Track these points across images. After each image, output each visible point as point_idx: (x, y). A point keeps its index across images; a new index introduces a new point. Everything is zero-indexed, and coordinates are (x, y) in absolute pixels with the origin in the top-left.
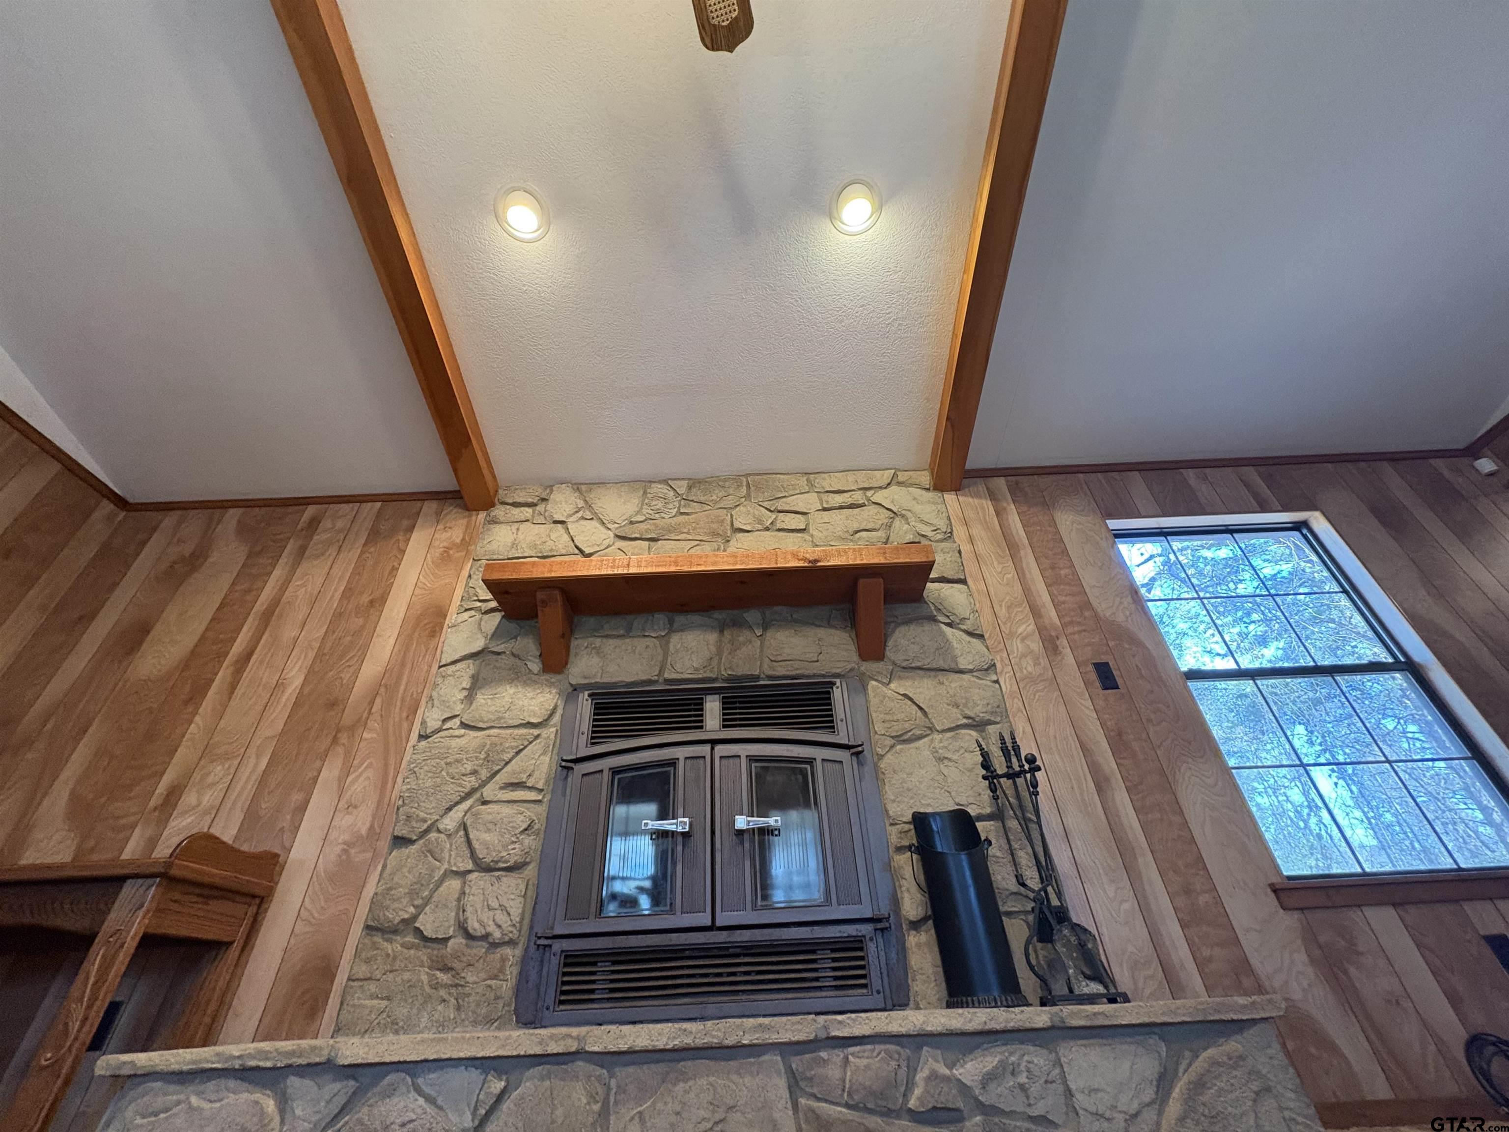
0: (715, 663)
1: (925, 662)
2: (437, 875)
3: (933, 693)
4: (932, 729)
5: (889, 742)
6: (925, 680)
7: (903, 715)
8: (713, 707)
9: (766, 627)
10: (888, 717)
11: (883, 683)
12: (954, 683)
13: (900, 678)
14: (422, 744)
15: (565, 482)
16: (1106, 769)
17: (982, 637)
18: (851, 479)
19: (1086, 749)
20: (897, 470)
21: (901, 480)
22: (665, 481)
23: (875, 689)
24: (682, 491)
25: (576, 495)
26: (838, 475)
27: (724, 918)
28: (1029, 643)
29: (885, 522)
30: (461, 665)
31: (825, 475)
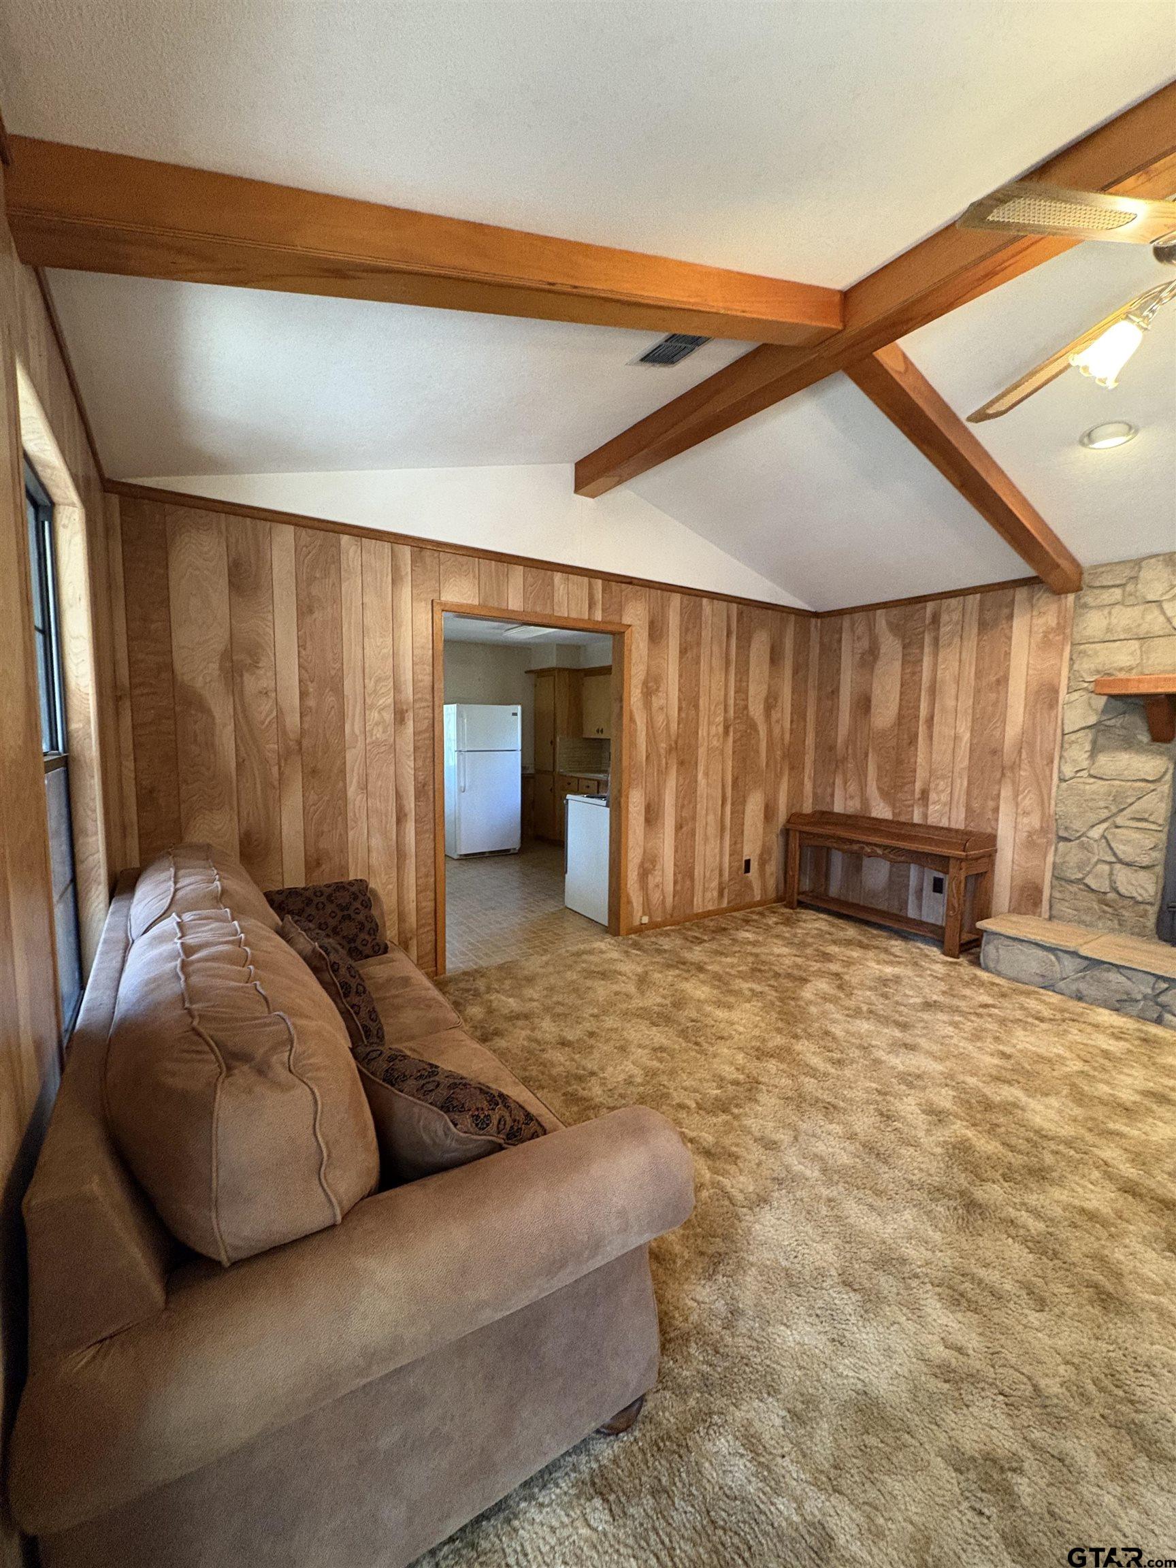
2: (1093, 861)
14: (1064, 785)
15: (1155, 556)
25: (1170, 569)
30: (1081, 734)
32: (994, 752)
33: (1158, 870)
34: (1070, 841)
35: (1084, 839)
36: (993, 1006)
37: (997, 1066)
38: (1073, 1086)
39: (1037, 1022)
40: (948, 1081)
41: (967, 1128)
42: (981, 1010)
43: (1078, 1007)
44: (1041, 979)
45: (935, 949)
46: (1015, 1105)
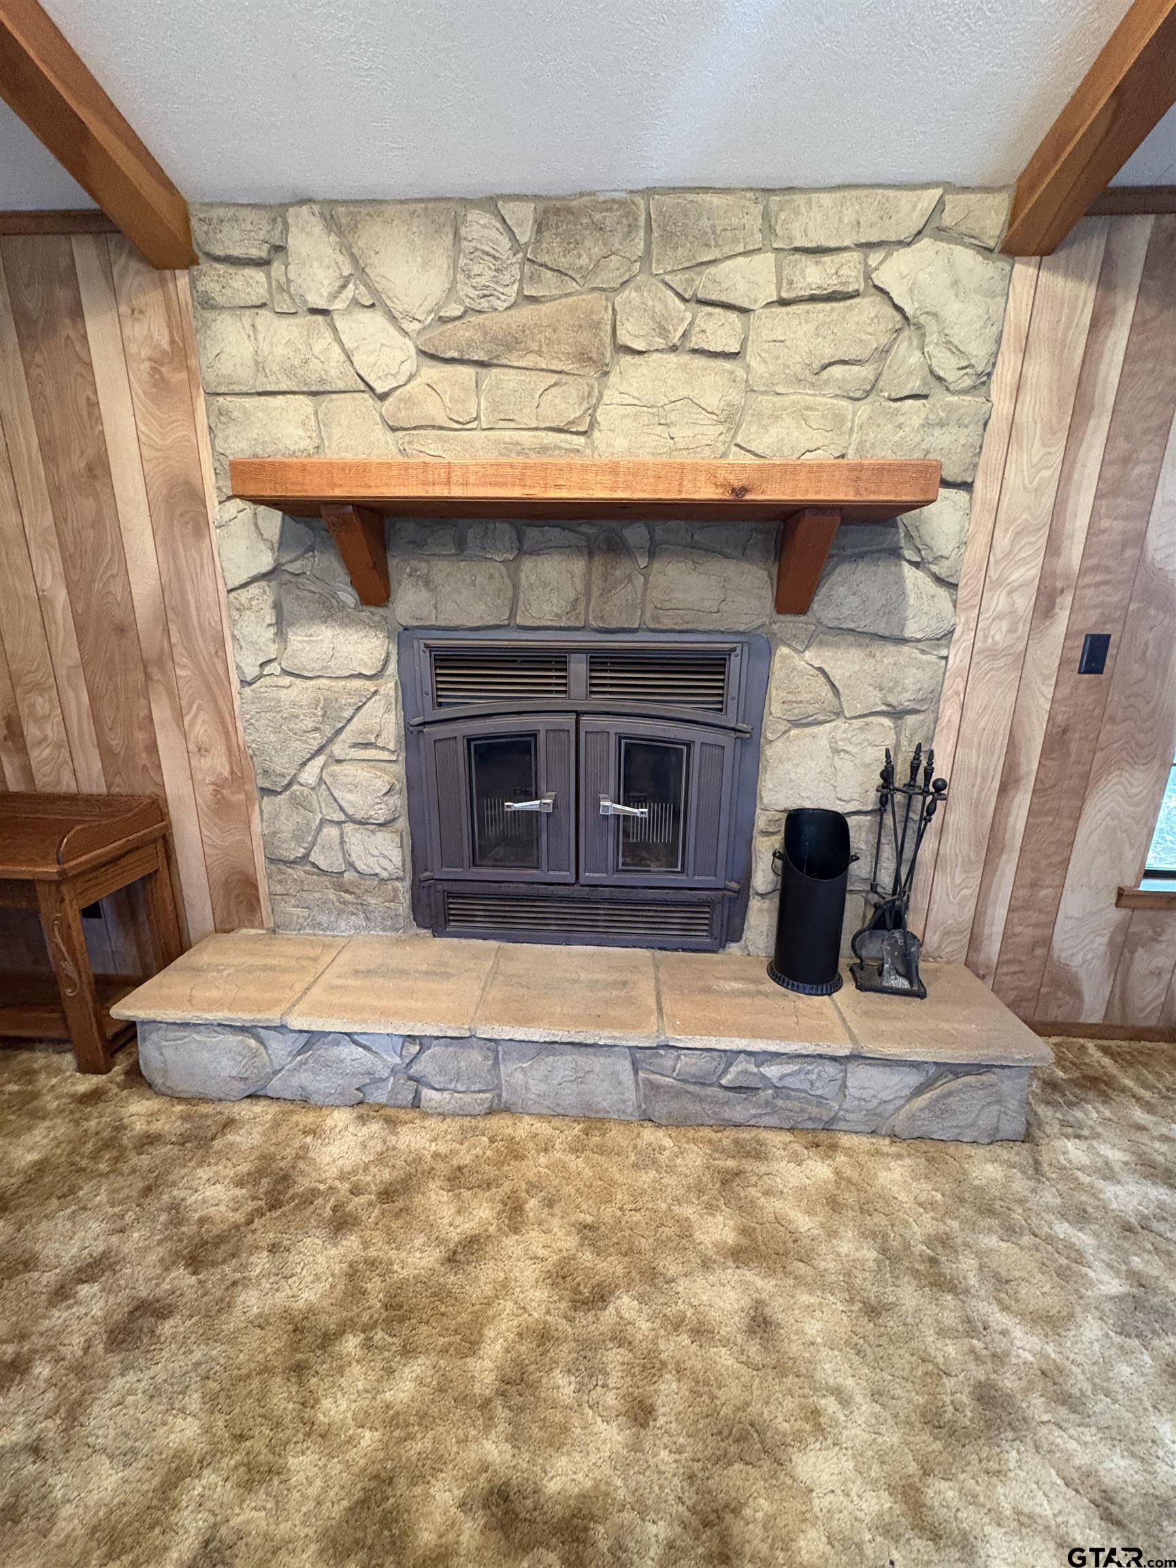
0: (581, 607)
1: (860, 625)
3: (857, 667)
4: (839, 714)
5: (783, 726)
6: (853, 651)
7: (809, 697)
8: (578, 668)
9: (652, 554)
10: (790, 697)
11: (795, 650)
12: (889, 656)
13: (821, 643)
14: (250, 692)
15: (307, 201)
16: (1023, 770)
17: (954, 586)
18: (849, 215)
19: (1012, 745)
20: (950, 187)
21: (947, 219)
22: (491, 203)
23: (785, 658)
24: (525, 234)
25: (333, 238)
26: (826, 199)
27: (588, 876)
28: (1016, 596)
29: (884, 340)
30: (254, 590)
31: (800, 199)
32: (120, 630)
33: (403, 823)
34: (277, 792)
35: (295, 787)
44: (242, 1086)
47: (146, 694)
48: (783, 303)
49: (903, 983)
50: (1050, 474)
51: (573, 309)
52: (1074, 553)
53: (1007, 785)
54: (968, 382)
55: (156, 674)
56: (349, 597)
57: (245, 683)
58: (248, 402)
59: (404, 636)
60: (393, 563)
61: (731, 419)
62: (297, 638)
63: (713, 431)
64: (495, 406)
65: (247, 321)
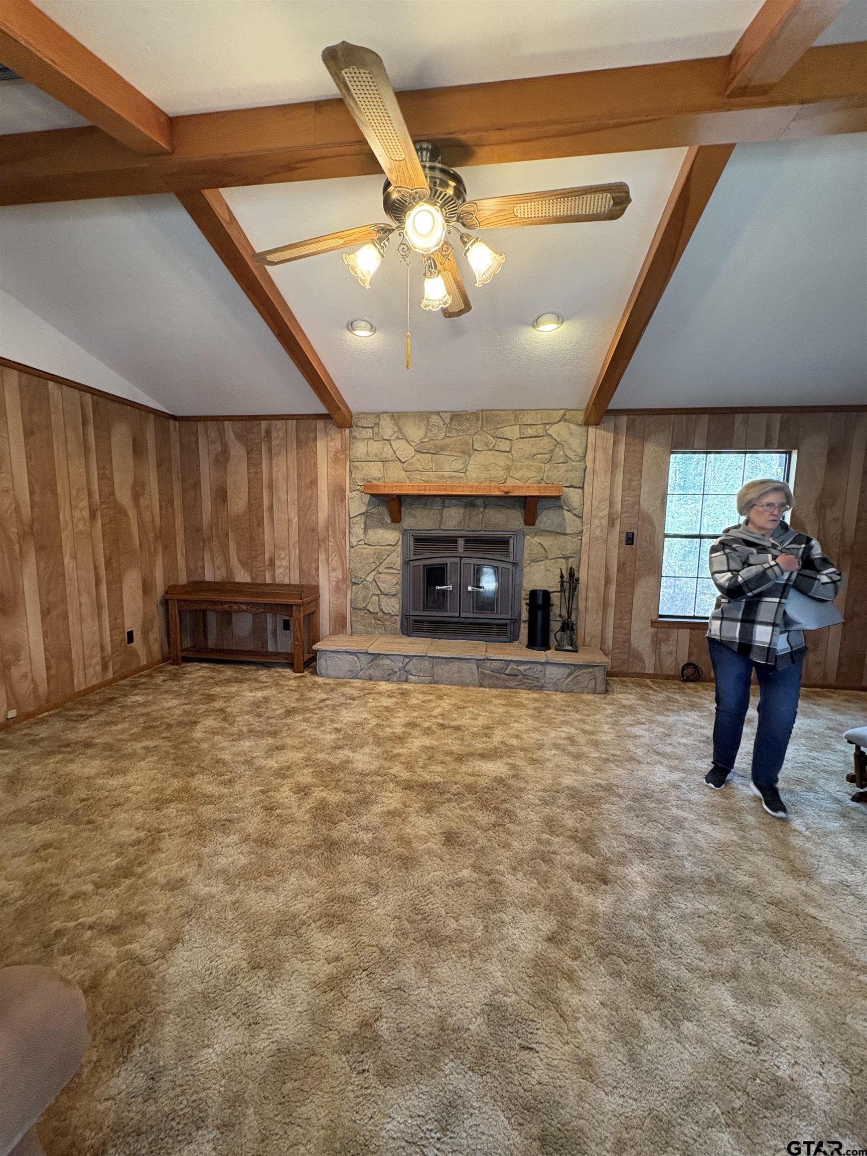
0: (462, 524)
1: (551, 529)
2: (370, 595)
3: (552, 543)
4: (547, 558)
5: (529, 562)
6: (550, 537)
7: (536, 552)
8: (461, 542)
9: (485, 508)
10: (531, 552)
11: (531, 537)
12: (562, 538)
13: (540, 535)
14: (352, 550)
15: (386, 413)
16: (612, 577)
17: (582, 517)
18: (539, 416)
19: (607, 569)
20: (567, 410)
21: (567, 417)
22: (438, 413)
23: (528, 540)
24: (447, 421)
25: (393, 422)
26: (533, 413)
27: (462, 615)
28: (602, 521)
29: (552, 448)
30: (358, 518)
31: (525, 412)
32: (313, 530)
33: (400, 595)
34: (358, 584)
35: (365, 582)
36: (328, 699)
37: (334, 739)
38: (375, 735)
39: (352, 701)
40: (308, 763)
41: (322, 791)
42: (321, 704)
43: (369, 684)
44: (350, 673)
45: (288, 670)
46: (347, 762)
47: (318, 551)
48: (521, 438)
49: (570, 648)
50: (608, 484)
51: (460, 440)
52: (618, 507)
53: (607, 582)
54: (578, 459)
55: (322, 544)
56: (388, 520)
57: (351, 547)
58: (364, 464)
59: (405, 532)
60: (403, 510)
61: (508, 469)
62: (370, 533)
63: (502, 473)
64: (436, 465)
65: (365, 442)
